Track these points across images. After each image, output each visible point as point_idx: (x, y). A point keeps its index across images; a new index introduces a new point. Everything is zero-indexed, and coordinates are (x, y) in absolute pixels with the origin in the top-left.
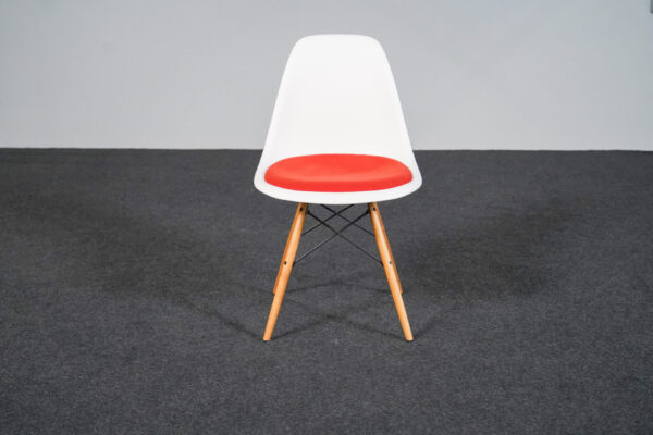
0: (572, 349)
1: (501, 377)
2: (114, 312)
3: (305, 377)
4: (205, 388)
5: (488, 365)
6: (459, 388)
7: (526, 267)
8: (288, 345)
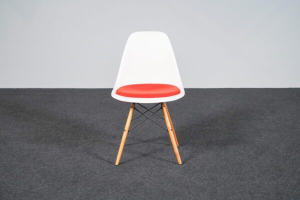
0: (282, 177)
1: (249, 189)
2: (65, 162)
3: (157, 190)
4: (111, 195)
5: (242, 184)
6: (230, 194)
7: (260, 141)
8: (148, 176)
